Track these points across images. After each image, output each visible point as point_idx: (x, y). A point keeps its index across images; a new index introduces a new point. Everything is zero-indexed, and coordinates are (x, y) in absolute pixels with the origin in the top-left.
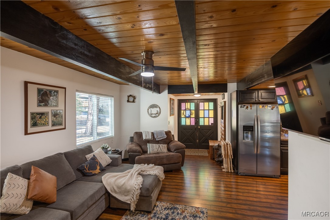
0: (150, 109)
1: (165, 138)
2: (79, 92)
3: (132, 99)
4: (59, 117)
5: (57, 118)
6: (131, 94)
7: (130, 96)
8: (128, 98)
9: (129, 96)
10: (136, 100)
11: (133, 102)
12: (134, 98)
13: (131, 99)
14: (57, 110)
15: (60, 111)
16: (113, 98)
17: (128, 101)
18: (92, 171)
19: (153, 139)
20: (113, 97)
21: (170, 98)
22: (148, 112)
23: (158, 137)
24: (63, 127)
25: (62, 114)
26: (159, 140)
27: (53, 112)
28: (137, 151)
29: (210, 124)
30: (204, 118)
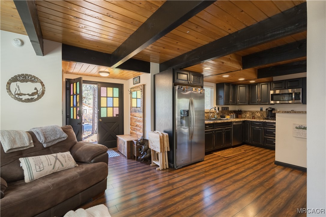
1: (63, 139)
19: (35, 146)
23: (48, 140)
26: (50, 144)
29: (115, 116)
30: (107, 107)
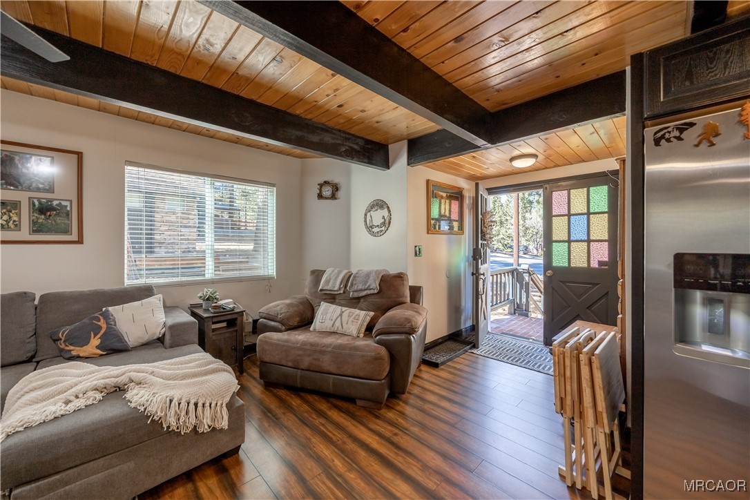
0: (368, 214)
1: (372, 292)
2: (138, 167)
3: (330, 191)
4: (58, 214)
5: (50, 216)
6: (326, 179)
7: (326, 183)
8: (320, 190)
9: (321, 186)
10: (340, 194)
11: (333, 197)
12: (336, 188)
13: (327, 191)
14: (51, 200)
15: (60, 203)
16: (275, 188)
17: (320, 196)
18: (71, 348)
19: (344, 292)
20: (273, 185)
21: (428, 181)
22: (365, 221)
23: (355, 288)
24: (74, 237)
25: (68, 208)
26: (356, 295)
27: (37, 203)
28: (278, 319)
29: (594, 264)
30: (569, 241)
